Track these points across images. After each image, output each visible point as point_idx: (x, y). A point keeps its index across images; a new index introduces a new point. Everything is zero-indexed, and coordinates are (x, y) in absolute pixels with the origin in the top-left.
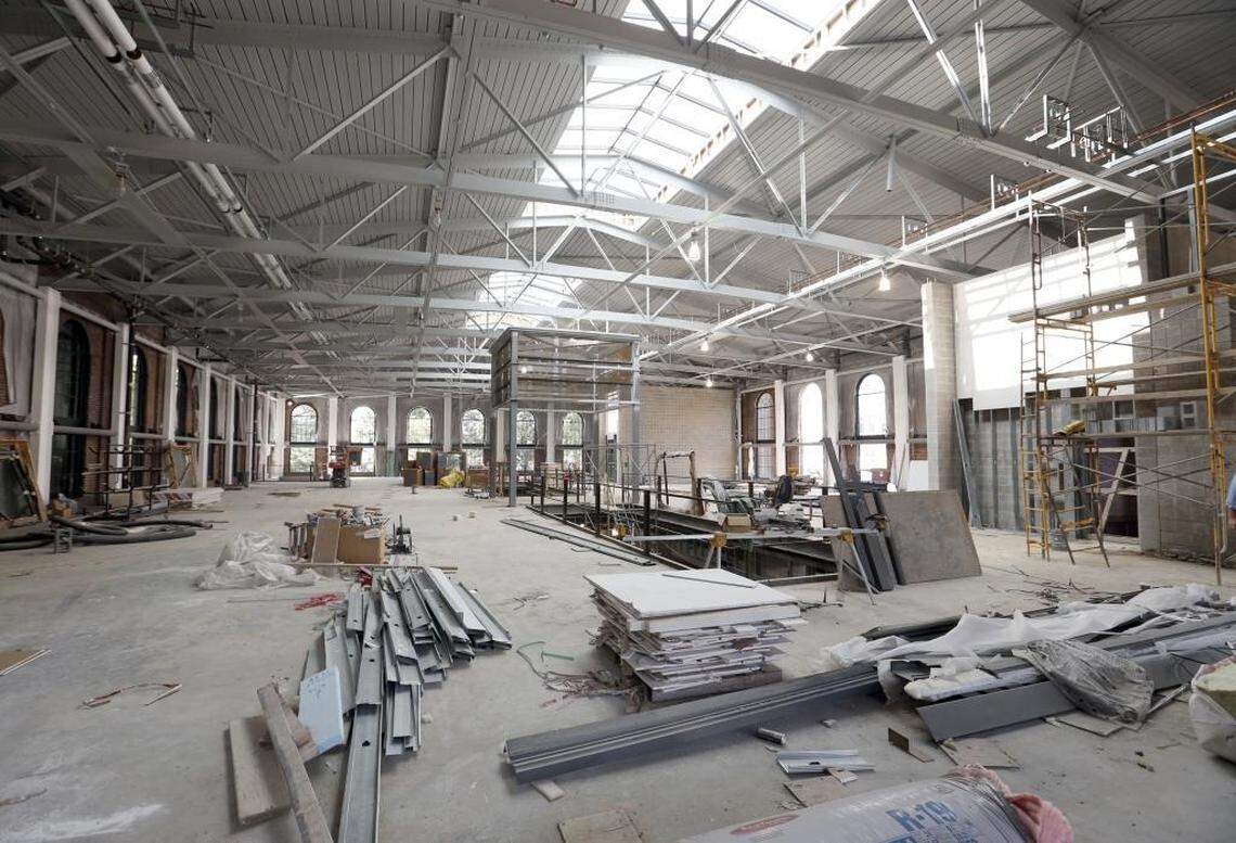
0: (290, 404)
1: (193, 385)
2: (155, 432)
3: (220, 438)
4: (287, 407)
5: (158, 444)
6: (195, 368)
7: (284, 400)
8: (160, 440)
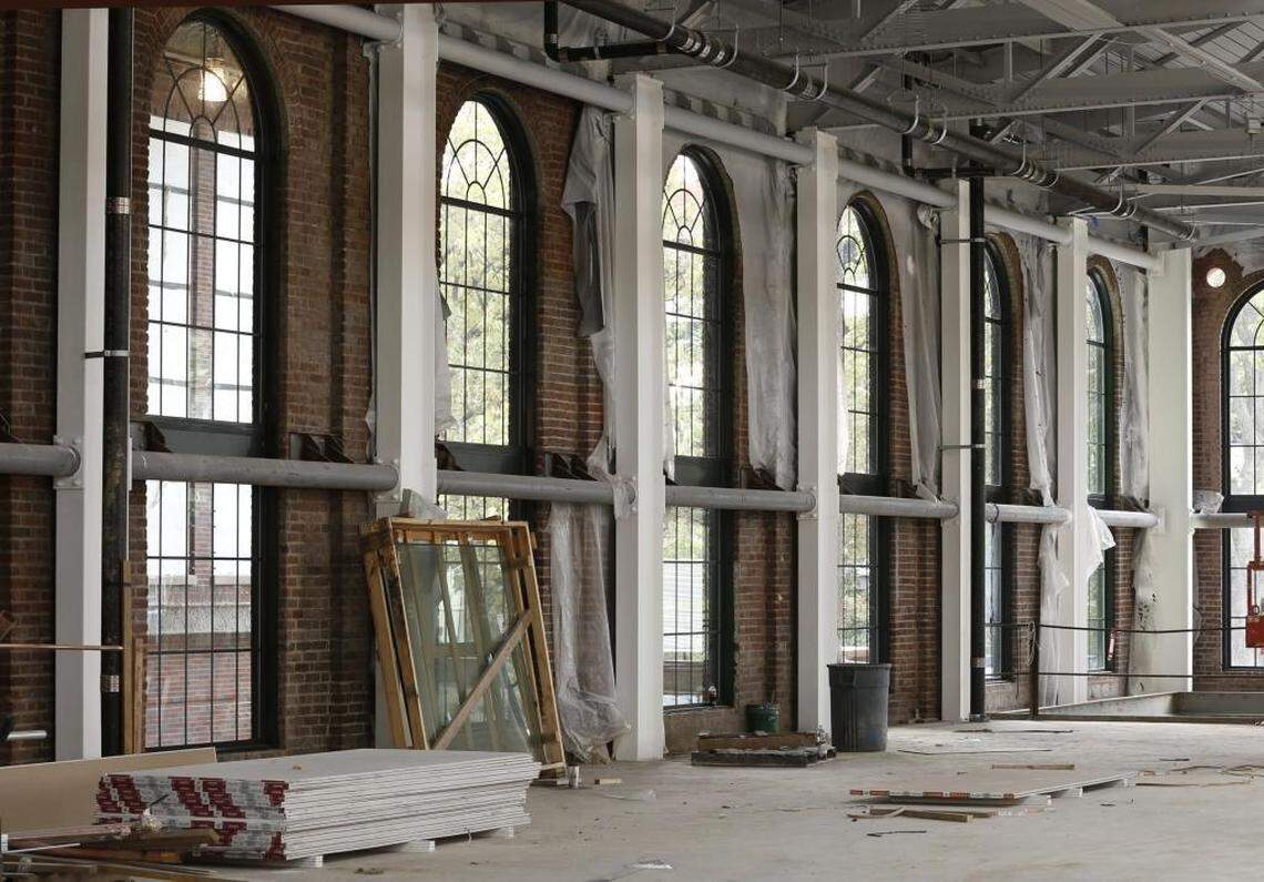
0: (1216, 278)
1: (571, 197)
2: (333, 453)
3: (765, 480)
4: (1202, 298)
5: (350, 513)
6: (577, 107)
7: (1183, 259)
8: (365, 494)
